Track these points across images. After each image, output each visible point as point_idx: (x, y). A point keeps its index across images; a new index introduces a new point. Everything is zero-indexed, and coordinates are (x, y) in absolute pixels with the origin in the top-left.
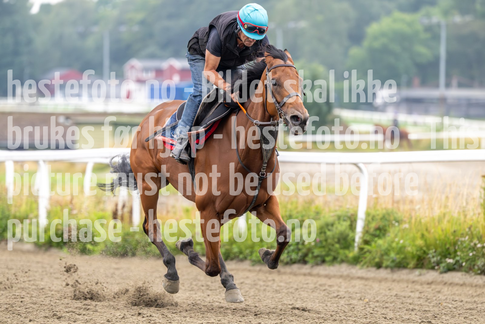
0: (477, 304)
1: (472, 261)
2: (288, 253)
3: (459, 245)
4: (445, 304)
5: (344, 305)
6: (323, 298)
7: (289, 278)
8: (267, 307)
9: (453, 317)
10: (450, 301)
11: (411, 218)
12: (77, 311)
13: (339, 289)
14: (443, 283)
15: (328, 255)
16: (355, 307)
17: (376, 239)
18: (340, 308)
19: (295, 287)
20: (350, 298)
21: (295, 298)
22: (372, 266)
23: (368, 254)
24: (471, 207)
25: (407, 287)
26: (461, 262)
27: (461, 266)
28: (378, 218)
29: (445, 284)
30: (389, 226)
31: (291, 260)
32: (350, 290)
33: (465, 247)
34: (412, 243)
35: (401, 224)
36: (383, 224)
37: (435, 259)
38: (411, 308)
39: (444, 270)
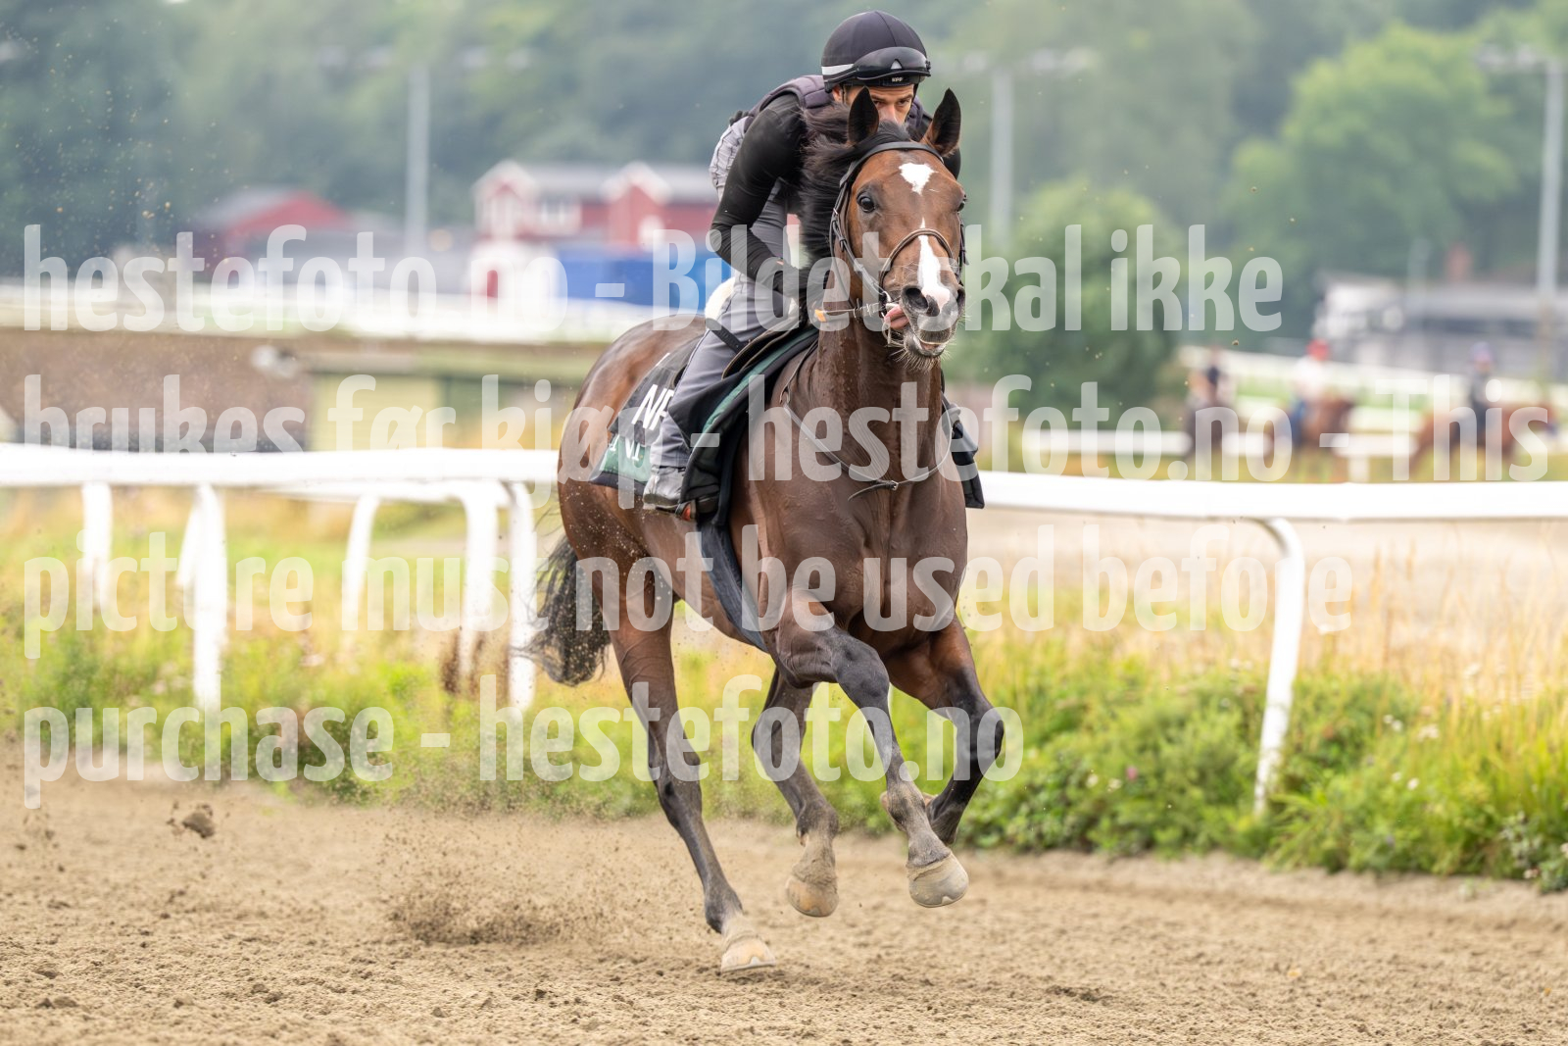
2: (1032, 812)
5: (1222, 987)
6: (1151, 961)
7: (1035, 896)
8: (964, 984)
11: (1449, 704)
13: (1206, 936)
14: (1551, 927)
15: (1164, 824)
16: (1259, 993)
17: (1328, 773)
18: (1208, 995)
19: (1056, 923)
20: (1238, 965)
21: (1057, 961)
22: (1310, 865)
23: (1298, 823)
25: (1431, 934)
28: (1338, 702)
29: (1558, 928)
30: (1372, 735)
31: (1040, 836)
32: (1239, 938)
34: (1448, 791)
35: (1413, 724)
36: (1353, 723)
37: (1525, 844)
38: (1444, 1000)
39: (1554, 884)
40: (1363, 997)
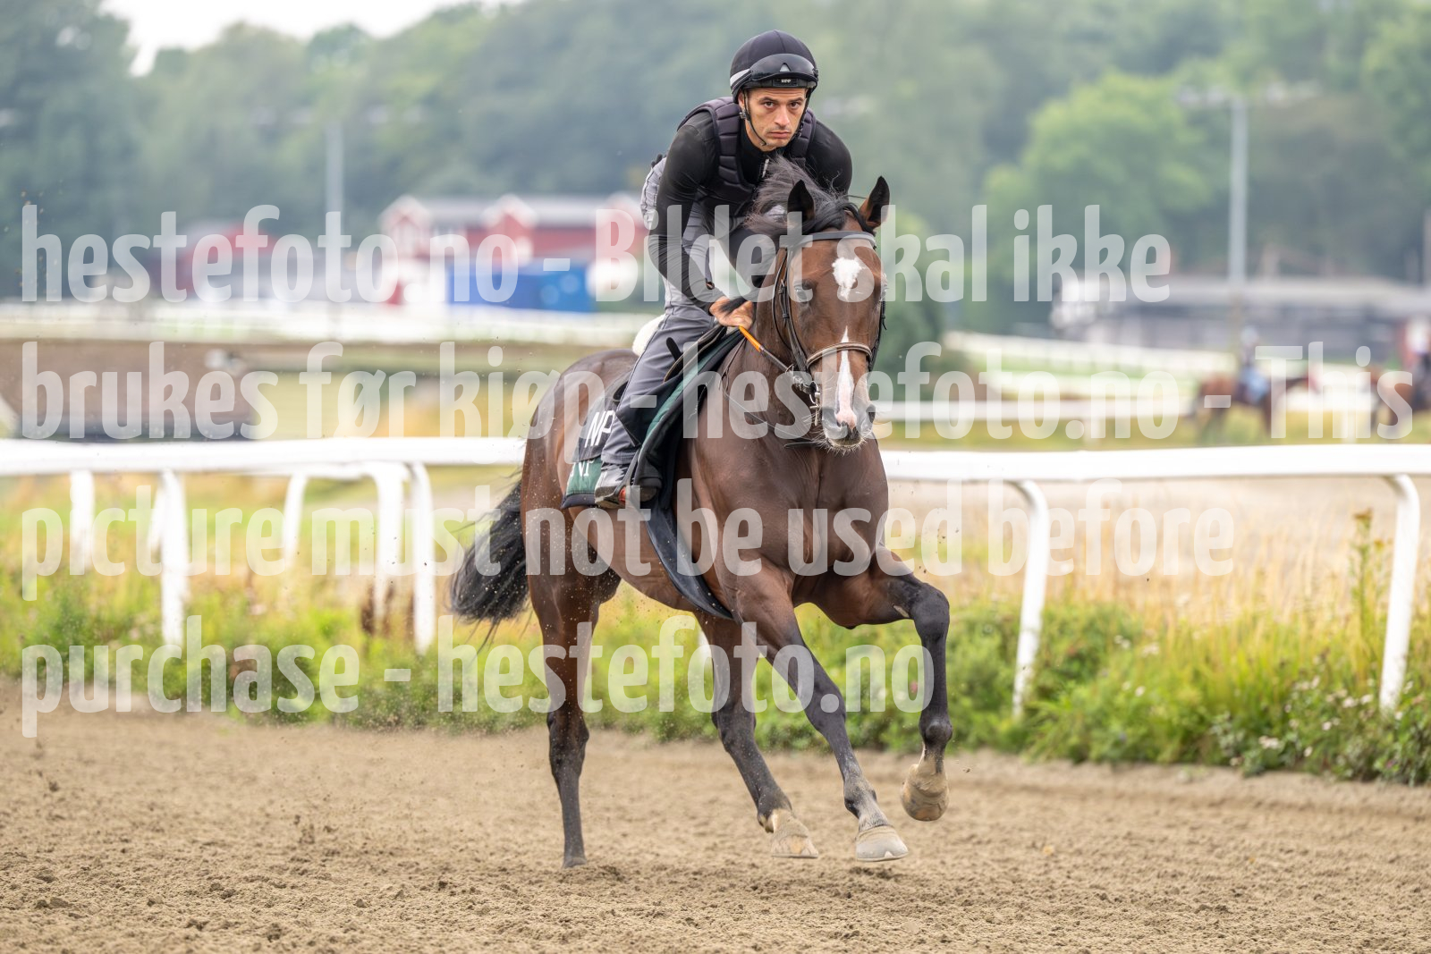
0: (1348, 860)
1: (1329, 744)
3: (1294, 702)
4: (1261, 861)
5: (990, 862)
6: (933, 842)
8: (783, 867)
9: (1284, 894)
10: (1272, 850)
11: (1166, 628)
12: (274, 876)
13: (975, 819)
14: (1252, 804)
16: (1021, 867)
17: (1071, 684)
18: (979, 871)
20: (1004, 844)
22: (1061, 757)
23: (1048, 724)
24: (1325, 599)
25: (1157, 813)
26: (1299, 745)
27: (1300, 757)
28: (1076, 627)
29: (1259, 804)
30: (1105, 652)
32: (1002, 820)
33: (1311, 707)
34: (1168, 697)
35: (1140, 643)
36: (1091, 643)
37: (1230, 738)
38: (1170, 870)
39: (1255, 769)
40: (1105, 869)
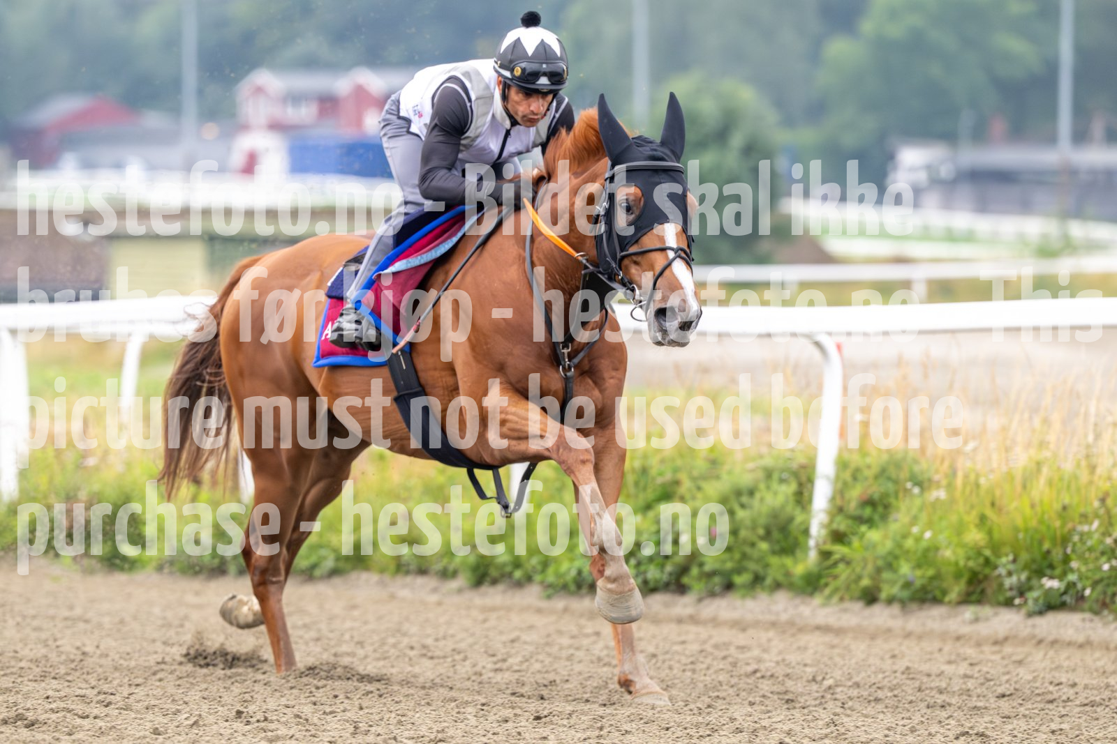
1: (1108, 584)
2: (639, 564)
3: (1074, 544)
11: (954, 472)
14: (1034, 642)
15: (739, 571)
17: (863, 528)
22: (852, 599)
23: (842, 567)
24: (1106, 445)
25: (940, 650)
26: (1079, 586)
27: (1081, 598)
28: (869, 473)
29: (1040, 642)
30: (897, 497)
32: (790, 657)
33: (1090, 550)
34: (955, 540)
35: (929, 488)
36: (882, 489)
37: (1014, 579)
39: (1037, 609)
